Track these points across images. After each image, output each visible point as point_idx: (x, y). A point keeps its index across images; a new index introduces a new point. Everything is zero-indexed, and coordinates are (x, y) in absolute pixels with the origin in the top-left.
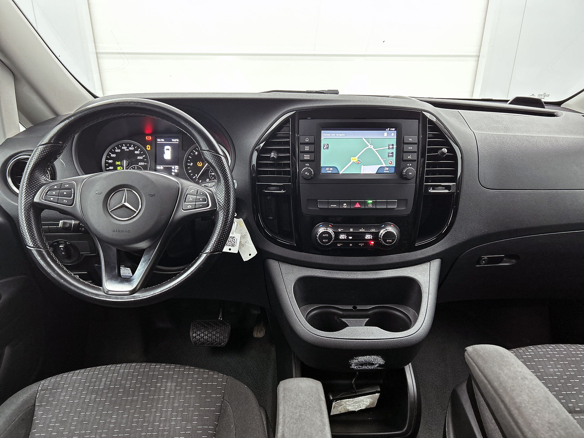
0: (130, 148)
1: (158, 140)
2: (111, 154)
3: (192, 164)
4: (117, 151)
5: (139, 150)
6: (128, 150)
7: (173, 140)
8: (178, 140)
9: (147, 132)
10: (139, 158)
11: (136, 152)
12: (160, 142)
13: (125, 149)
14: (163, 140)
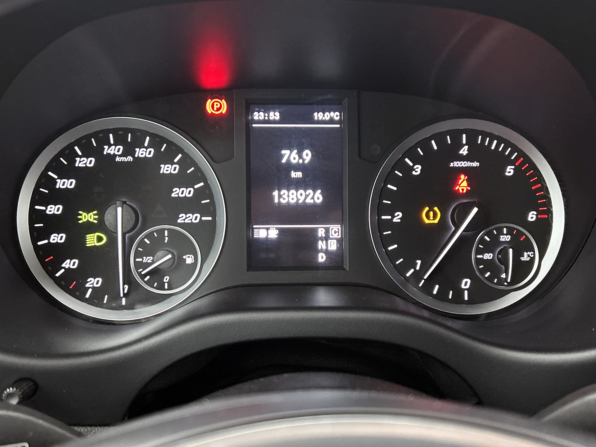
0: (140, 153)
1: (256, 118)
2: (56, 177)
3: (398, 217)
4: (81, 165)
5: (176, 160)
6: (130, 159)
7: (318, 116)
8: (336, 116)
9: (207, 82)
10: (177, 192)
11: (166, 169)
12: (264, 122)
13: (115, 156)
14: (275, 115)
